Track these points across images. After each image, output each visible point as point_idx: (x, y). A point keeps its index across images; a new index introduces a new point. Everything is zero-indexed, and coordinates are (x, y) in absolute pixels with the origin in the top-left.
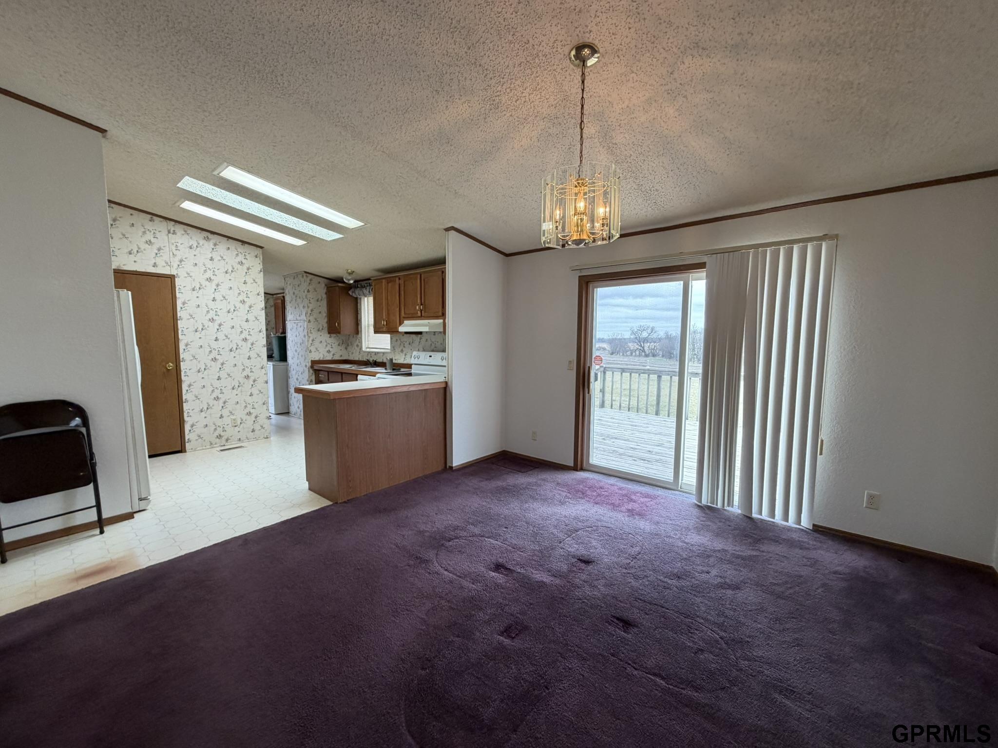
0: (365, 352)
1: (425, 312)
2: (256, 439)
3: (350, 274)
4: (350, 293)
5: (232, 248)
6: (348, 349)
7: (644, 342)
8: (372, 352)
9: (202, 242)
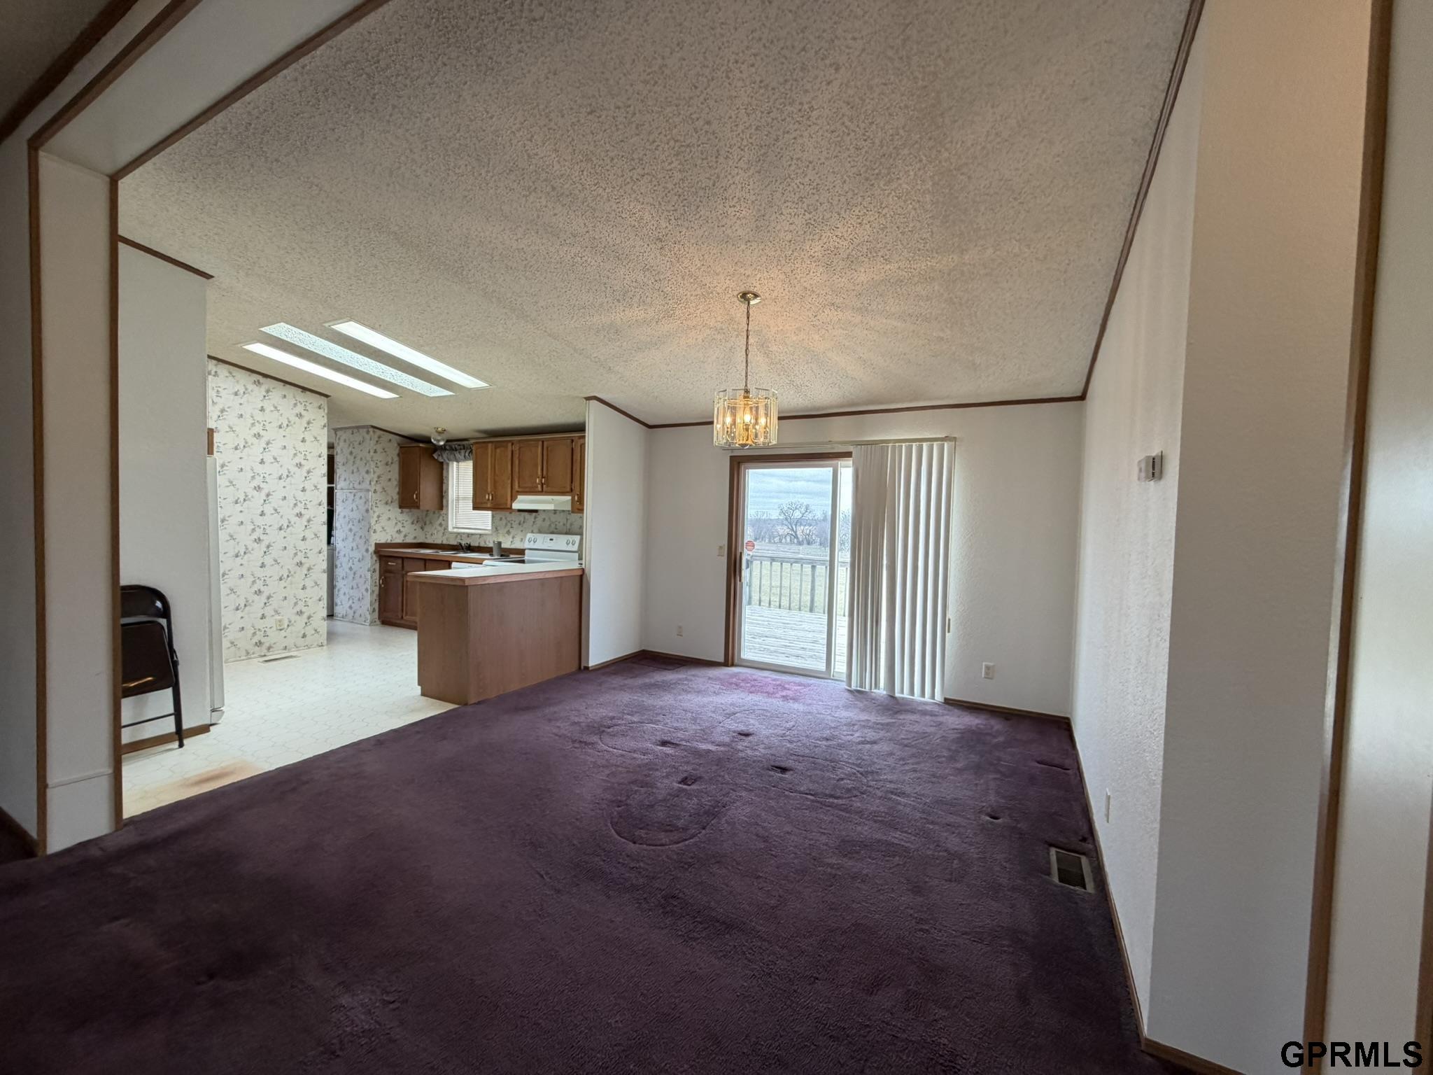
0: (451, 533)
1: (547, 486)
2: (308, 647)
3: (440, 433)
4: (435, 456)
5: (290, 396)
6: (425, 530)
7: (796, 525)
8: (464, 533)
9: (251, 387)
